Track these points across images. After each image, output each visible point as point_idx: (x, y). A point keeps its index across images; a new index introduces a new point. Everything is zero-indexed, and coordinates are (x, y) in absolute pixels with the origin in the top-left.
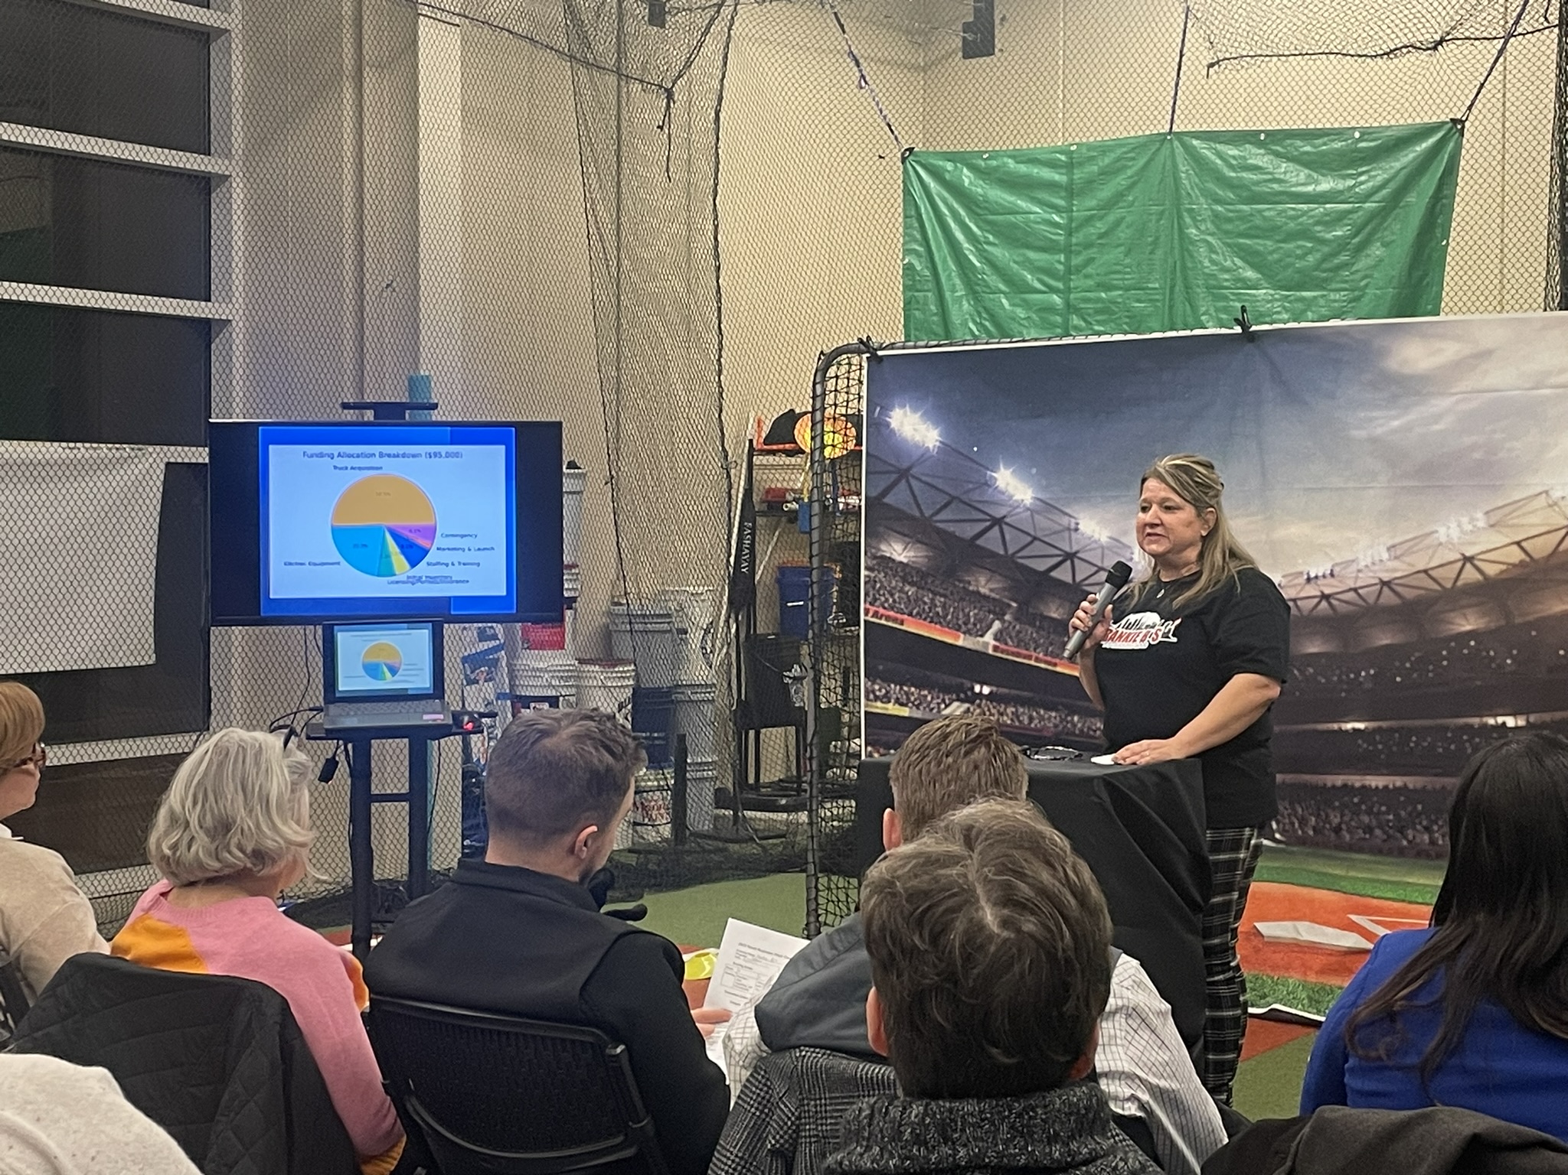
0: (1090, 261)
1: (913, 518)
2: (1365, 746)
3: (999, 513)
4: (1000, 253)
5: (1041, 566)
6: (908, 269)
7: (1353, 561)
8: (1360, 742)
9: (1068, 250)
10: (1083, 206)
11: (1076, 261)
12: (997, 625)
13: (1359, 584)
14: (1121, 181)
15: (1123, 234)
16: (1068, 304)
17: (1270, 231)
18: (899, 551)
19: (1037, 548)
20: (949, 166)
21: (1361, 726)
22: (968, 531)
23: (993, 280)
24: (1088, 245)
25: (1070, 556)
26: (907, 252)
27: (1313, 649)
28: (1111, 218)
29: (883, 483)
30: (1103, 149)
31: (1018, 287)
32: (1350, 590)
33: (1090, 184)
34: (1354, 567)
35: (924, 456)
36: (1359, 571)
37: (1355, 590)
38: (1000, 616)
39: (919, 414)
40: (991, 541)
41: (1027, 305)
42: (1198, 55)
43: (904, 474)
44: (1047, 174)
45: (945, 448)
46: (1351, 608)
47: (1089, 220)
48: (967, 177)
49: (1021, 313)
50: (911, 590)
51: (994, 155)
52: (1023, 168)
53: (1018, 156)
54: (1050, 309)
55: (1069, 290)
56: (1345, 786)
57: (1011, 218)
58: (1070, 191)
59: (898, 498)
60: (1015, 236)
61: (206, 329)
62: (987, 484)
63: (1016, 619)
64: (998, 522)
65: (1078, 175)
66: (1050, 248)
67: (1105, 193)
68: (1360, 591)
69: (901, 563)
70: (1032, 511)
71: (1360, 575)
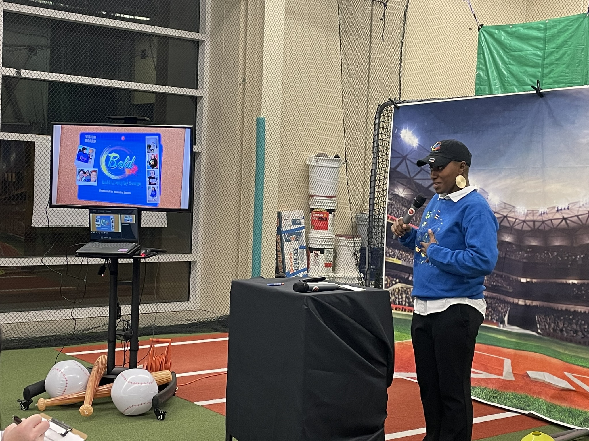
0: (551, 71)
1: (406, 177)
2: (577, 291)
4: (515, 68)
6: (478, 76)
7: (578, 202)
8: (575, 289)
9: (543, 67)
11: (546, 71)
13: (579, 213)
14: (566, 35)
15: (566, 59)
18: (401, 192)
20: (496, 31)
21: (576, 282)
22: (426, 184)
23: (512, 80)
24: (551, 64)
26: (478, 69)
27: (557, 243)
28: (561, 52)
29: (397, 161)
30: (560, 22)
31: (521, 83)
32: (576, 216)
33: (553, 37)
34: (578, 205)
36: (580, 207)
37: (577, 216)
39: (411, 132)
43: (404, 158)
44: (536, 33)
46: (575, 225)
47: (552, 53)
48: (503, 37)
50: (405, 209)
51: (515, 26)
52: (526, 31)
53: (523, 26)
56: (566, 310)
57: (520, 53)
58: (545, 41)
59: (402, 169)
60: (522, 61)
65: (549, 33)
66: (535, 66)
67: (559, 41)
68: (580, 217)
69: (402, 197)
71: (580, 209)
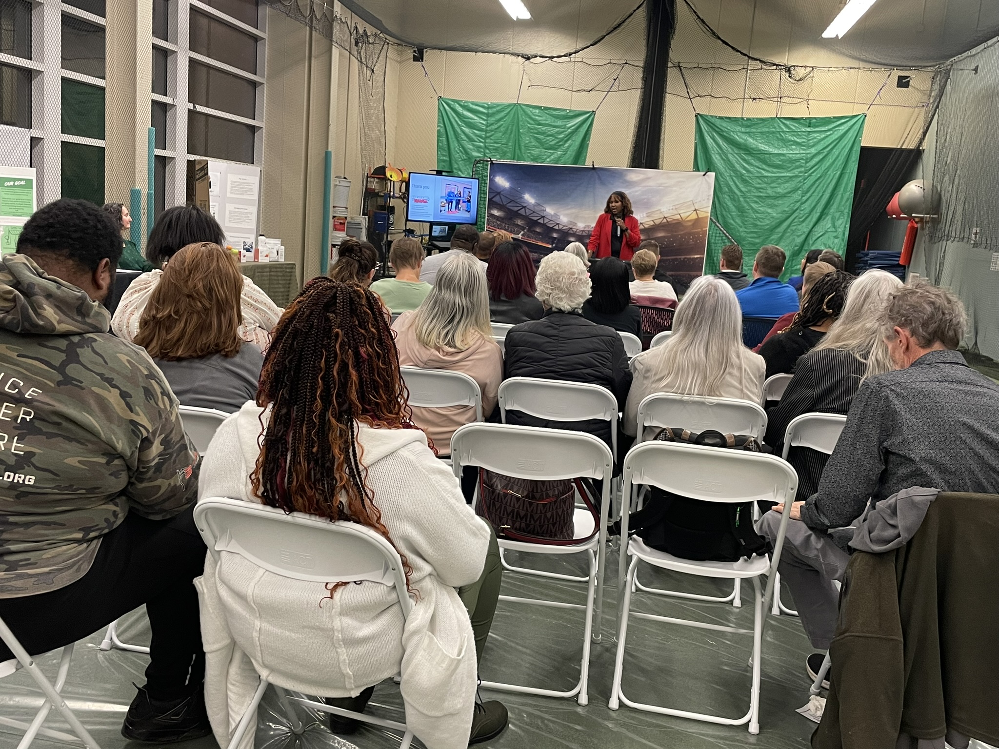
0: (492, 135)
1: (500, 205)
3: (524, 205)
4: (467, 130)
5: (535, 219)
6: (439, 131)
9: (486, 131)
10: (493, 119)
11: (488, 135)
12: (522, 232)
14: (503, 114)
15: (502, 129)
16: (485, 146)
17: (543, 133)
18: (496, 213)
19: (535, 214)
20: (452, 103)
22: (516, 209)
23: (463, 136)
24: (492, 131)
25: (543, 217)
26: (438, 126)
28: (499, 124)
29: (492, 195)
30: (498, 105)
31: (471, 140)
33: (493, 115)
35: (505, 189)
38: (523, 230)
39: (504, 179)
40: (522, 212)
41: (473, 145)
42: (526, 83)
43: (499, 193)
44: (481, 109)
45: (511, 188)
47: (492, 124)
48: (457, 107)
49: (471, 147)
50: (499, 223)
51: (466, 102)
52: (474, 107)
53: (473, 103)
54: (480, 147)
55: (486, 142)
57: (470, 120)
58: (488, 115)
59: (497, 199)
60: (471, 126)
61: (253, 129)
62: (522, 198)
63: (528, 231)
64: (524, 207)
65: (490, 111)
66: (481, 130)
67: (498, 117)
69: (496, 215)
70: (534, 205)
